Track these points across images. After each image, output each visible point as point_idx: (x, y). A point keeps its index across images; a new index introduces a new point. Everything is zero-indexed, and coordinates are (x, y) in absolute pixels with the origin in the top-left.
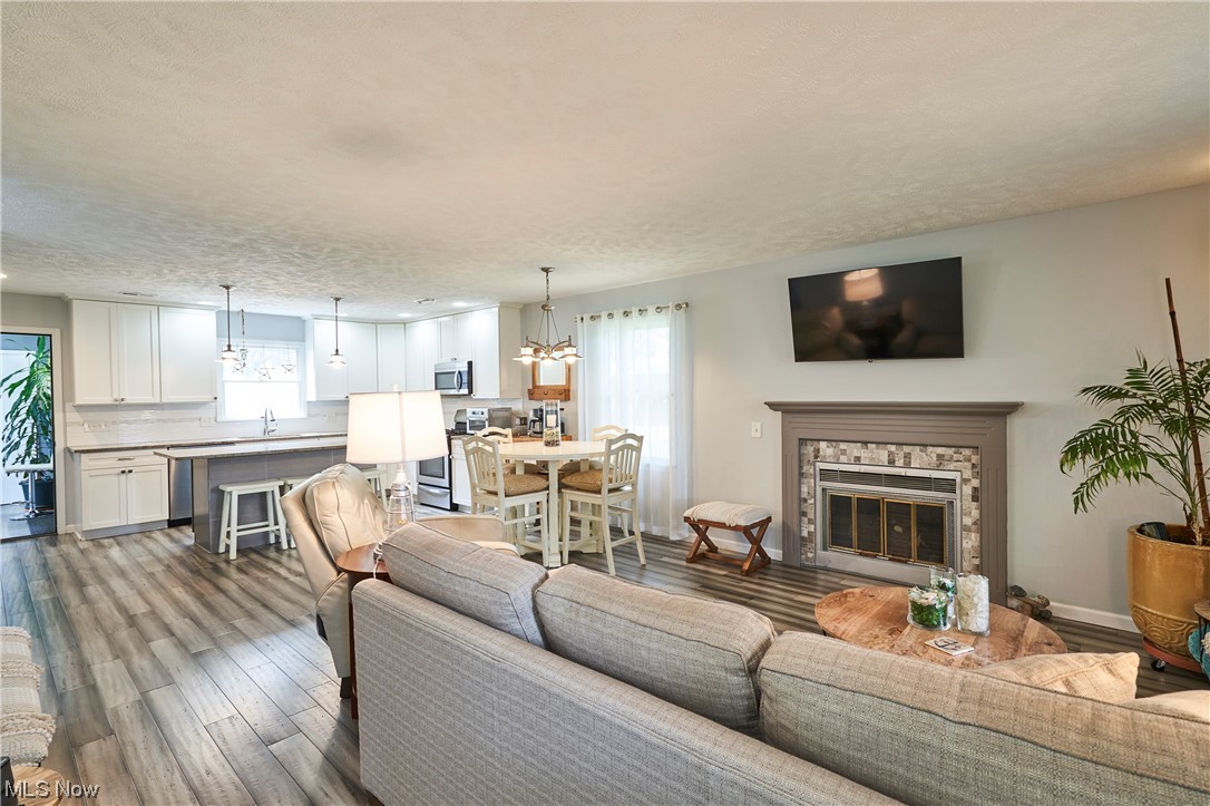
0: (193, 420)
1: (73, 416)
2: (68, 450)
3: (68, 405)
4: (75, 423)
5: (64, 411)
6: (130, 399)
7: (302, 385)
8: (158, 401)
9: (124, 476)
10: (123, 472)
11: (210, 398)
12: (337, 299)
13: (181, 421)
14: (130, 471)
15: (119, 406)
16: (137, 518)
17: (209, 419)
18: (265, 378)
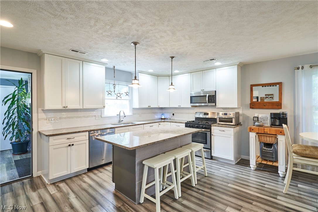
0: (92, 116)
1: (42, 115)
2: (39, 133)
3: (40, 110)
4: (42, 119)
5: (38, 113)
6: (70, 107)
7: (131, 101)
8: (82, 108)
9: (69, 148)
10: (70, 145)
11: (102, 106)
12: (172, 58)
13: (88, 117)
14: (73, 145)
15: (65, 110)
16: (75, 169)
17: (99, 116)
18: (119, 98)
